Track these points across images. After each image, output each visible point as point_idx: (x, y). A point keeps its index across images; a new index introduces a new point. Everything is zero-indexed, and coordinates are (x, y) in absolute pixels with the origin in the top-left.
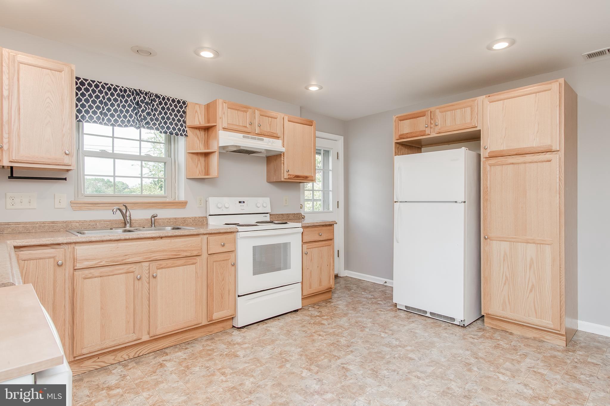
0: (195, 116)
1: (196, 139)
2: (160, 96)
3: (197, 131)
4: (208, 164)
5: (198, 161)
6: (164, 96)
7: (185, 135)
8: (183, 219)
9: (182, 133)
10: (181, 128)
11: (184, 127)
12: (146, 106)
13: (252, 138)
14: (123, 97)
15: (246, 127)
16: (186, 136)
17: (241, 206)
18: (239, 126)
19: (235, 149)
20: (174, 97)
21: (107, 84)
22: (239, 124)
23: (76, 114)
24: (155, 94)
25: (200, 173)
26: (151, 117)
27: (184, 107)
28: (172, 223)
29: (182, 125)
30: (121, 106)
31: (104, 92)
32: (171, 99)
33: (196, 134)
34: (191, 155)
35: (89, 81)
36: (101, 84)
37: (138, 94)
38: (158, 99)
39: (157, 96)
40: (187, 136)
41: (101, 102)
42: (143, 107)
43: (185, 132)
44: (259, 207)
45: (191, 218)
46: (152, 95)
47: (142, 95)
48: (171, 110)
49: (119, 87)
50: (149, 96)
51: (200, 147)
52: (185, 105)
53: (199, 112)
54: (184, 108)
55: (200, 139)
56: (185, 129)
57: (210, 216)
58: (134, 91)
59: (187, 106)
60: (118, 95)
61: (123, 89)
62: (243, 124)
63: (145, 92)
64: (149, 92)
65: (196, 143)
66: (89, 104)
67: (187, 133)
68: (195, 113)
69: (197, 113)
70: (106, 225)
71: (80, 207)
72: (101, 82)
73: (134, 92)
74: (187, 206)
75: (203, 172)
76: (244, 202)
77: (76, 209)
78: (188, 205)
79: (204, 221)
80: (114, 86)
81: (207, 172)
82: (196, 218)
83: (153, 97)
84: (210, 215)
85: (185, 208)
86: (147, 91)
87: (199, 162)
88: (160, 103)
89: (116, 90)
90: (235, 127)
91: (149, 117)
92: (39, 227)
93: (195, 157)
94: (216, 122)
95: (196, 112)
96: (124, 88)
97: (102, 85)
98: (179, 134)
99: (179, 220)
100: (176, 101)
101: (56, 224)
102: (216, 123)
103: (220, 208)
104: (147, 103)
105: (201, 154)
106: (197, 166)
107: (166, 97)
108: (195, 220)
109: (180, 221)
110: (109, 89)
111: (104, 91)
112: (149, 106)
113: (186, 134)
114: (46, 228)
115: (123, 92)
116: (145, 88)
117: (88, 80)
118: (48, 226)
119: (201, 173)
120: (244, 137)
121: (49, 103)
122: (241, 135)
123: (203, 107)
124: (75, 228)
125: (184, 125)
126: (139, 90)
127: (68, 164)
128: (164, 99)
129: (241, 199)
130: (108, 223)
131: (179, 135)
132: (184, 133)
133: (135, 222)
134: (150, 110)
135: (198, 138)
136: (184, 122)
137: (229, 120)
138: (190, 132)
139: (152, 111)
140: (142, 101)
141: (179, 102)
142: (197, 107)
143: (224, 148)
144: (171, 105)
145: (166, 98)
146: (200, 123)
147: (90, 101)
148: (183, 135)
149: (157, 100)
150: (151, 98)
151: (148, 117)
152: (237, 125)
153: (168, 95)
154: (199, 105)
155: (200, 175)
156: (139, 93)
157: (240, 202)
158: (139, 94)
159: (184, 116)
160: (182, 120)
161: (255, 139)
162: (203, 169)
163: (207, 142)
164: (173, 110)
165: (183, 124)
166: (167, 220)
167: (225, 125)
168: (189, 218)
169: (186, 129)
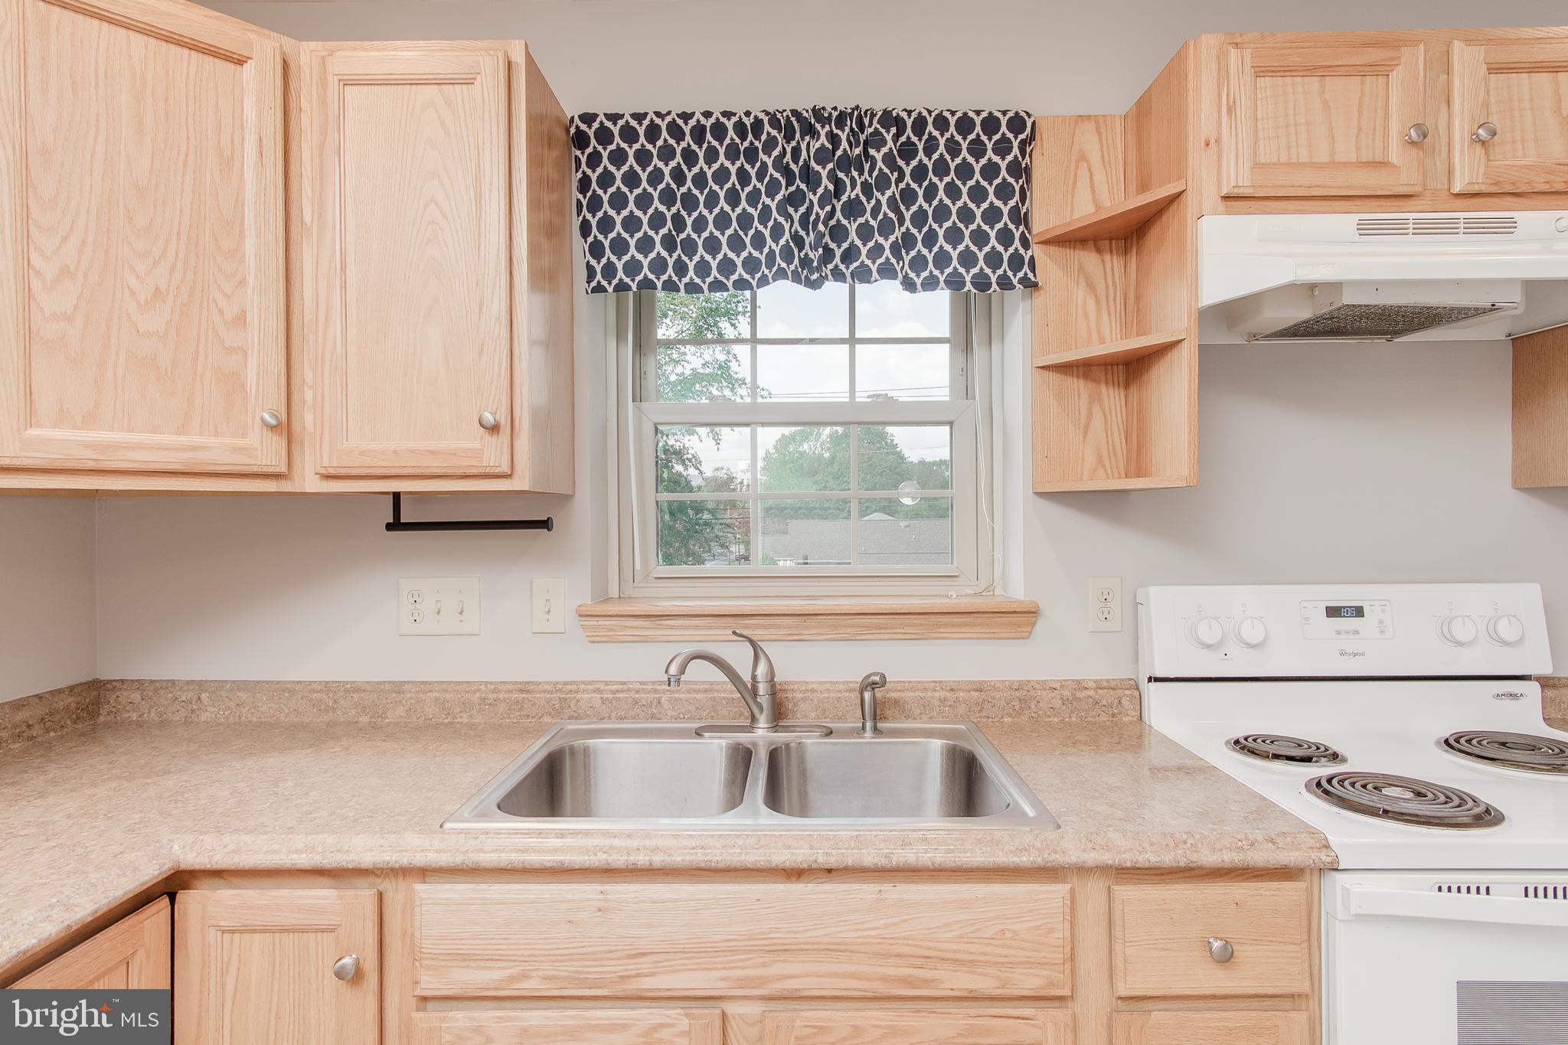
0: (1075, 182)
1: (1080, 293)
2: (904, 115)
3: (1089, 259)
4: (1139, 412)
5: (1091, 402)
6: (920, 113)
7: (1024, 281)
8: (1017, 694)
9: (1010, 274)
10: (1000, 248)
11: (1017, 243)
12: (841, 175)
13: (1422, 229)
14: (751, 155)
15: (1383, 164)
16: (1030, 285)
17: (1339, 633)
18: (1333, 165)
19: (1302, 313)
20: (964, 104)
21: (686, 117)
22: (1333, 152)
23: (588, 262)
24: (880, 113)
25: (1100, 461)
26: (861, 220)
27: (1016, 144)
28: (962, 709)
29: (1005, 237)
30: (743, 196)
31: (679, 151)
32: (952, 121)
33: (1081, 268)
34: (1054, 377)
35: (624, 120)
36: (668, 119)
37: (810, 131)
38: (894, 130)
39: (889, 119)
40: (1035, 285)
41: (668, 198)
42: (825, 181)
43: (1026, 268)
44: (1461, 644)
45: (1057, 685)
46: (866, 121)
47: (823, 127)
48: (952, 173)
49: (735, 114)
50: (854, 126)
51: (1099, 332)
52: (1022, 131)
53: (1095, 157)
54: (1016, 151)
55: (1102, 293)
56: (1022, 251)
57: (1153, 685)
58: (793, 119)
59: (1032, 137)
60: (733, 153)
61: (748, 121)
62: (1358, 149)
63: (835, 114)
64: (857, 107)
65: (1080, 312)
66: (625, 213)
67: (1033, 270)
68: (1077, 169)
69: (1083, 166)
70: (692, 708)
71: (611, 630)
72: (669, 113)
73: (795, 123)
74: (1037, 627)
75: (1115, 455)
76: (1359, 612)
77: (599, 639)
78: (1041, 625)
79: (1124, 700)
80: (714, 117)
81: (1138, 465)
82: (1080, 685)
83: (870, 125)
84: (1157, 680)
85: (1027, 638)
86: (845, 104)
87: (1096, 409)
88: (907, 151)
89: (719, 131)
90: (1306, 181)
91: (855, 221)
92: (479, 704)
93: (1078, 387)
94: (1181, 175)
95: (1083, 157)
96: (752, 116)
97: (669, 125)
98: (994, 279)
99: (998, 695)
100: (978, 121)
101: (529, 696)
102: (1179, 178)
103: (1208, 647)
104: (845, 164)
105: (1106, 365)
106: (1087, 427)
107: (930, 112)
108: (1075, 698)
109: (1003, 703)
110: (699, 133)
111: (680, 148)
112: (855, 174)
113: (1030, 275)
114: (501, 708)
115: (750, 135)
116: (837, 98)
117: (622, 116)
118: (505, 700)
119: (1107, 464)
120: (1364, 229)
121: (437, 224)
122: (1346, 222)
123: (1118, 127)
124: (589, 716)
125: (1017, 235)
126: (814, 109)
127: (498, 470)
128: (920, 125)
129: (1345, 595)
130: (699, 696)
131: (994, 286)
132: (1020, 275)
133: (804, 699)
134: (858, 188)
135: (1091, 287)
136: (1020, 217)
137: (1261, 143)
138: (1048, 264)
139: (868, 194)
140: (822, 156)
141: (991, 124)
142: (1088, 130)
143: (1229, 313)
144: (953, 148)
145: (930, 120)
146: (1098, 208)
147: (631, 198)
148: (1015, 281)
149: (889, 138)
150: (862, 138)
151: (850, 223)
152: (1320, 166)
153: (939, 105)
154: (1097, 123)
155: (1101, 472)
156: (813, 121)
157: (1333, 612)
158: (811, 126)
159: (1017, 188)
160: (1005, 210)
161: (1448, 228)
162: (1118, 439)
163: (1138, 298)
164: (965, 171)
165: (1011, 226)
166: (943, 694)
167: (1238, 176)
168: (1044, 685)
169: (1030, 253)
